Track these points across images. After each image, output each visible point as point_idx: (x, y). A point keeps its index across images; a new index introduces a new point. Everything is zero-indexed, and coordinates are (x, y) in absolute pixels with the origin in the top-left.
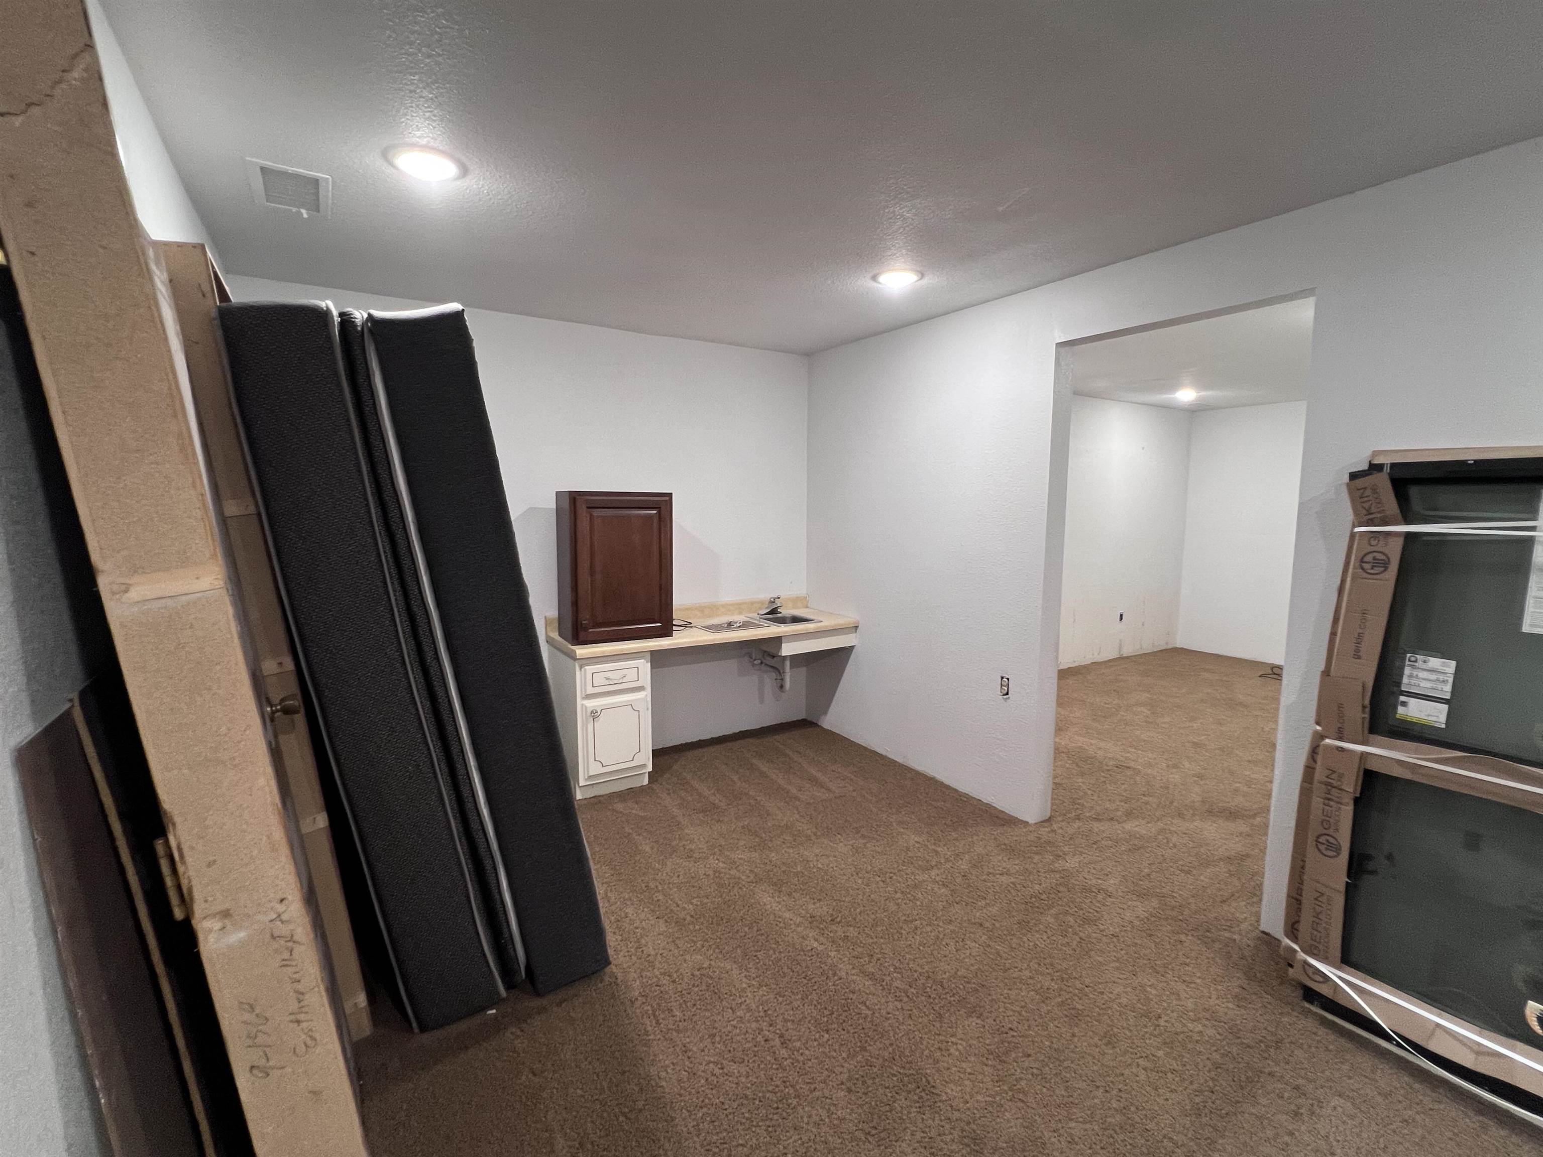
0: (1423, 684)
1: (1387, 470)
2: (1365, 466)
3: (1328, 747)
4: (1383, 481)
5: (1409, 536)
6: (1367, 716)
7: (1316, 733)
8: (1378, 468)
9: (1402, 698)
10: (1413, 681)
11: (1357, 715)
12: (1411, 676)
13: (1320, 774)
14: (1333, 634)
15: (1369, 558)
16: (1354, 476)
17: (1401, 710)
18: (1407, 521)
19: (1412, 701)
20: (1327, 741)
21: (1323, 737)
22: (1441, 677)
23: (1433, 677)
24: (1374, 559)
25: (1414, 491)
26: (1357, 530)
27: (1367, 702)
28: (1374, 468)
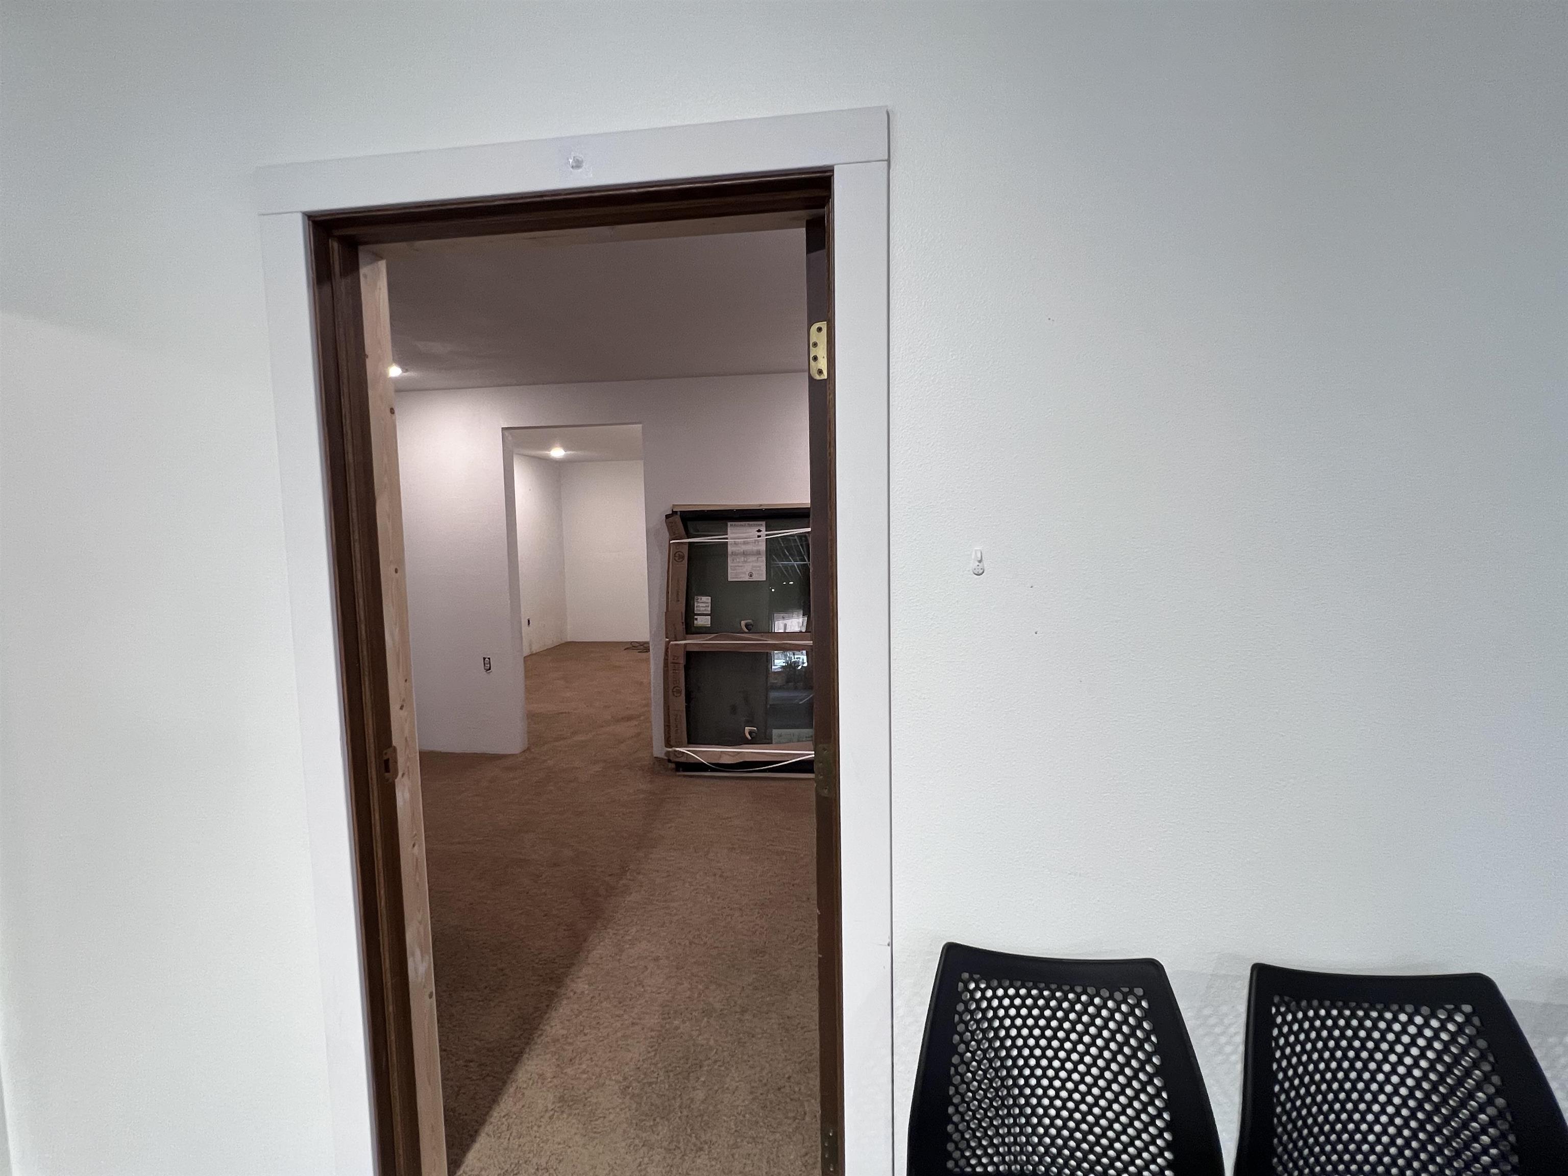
0: (702, 609)
1: (679, 513)
2: (670, 512)
3: (672, 645)
4: (677, 518)
5: (690, 543)
6: (684, 627)
7: (666, 642)
8: (676, 512)
9: (696, 617)
10: (698, 608)
11: (681, 628)
12: (697, 607)
13: (670, 659)
14: (668, 592)
15: (677, 555)
16: (667, 517)
17: (695, 622)
18: (688, 538)
19: (698, 617)
20: (671, 642)
21: (669, 642)
22: (707, 605)
23: (704, 605)
24: (679, 555)
25: (689, 524)
26: (671, 542)
27: (684, 621)
28: (674, 513)
